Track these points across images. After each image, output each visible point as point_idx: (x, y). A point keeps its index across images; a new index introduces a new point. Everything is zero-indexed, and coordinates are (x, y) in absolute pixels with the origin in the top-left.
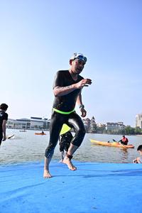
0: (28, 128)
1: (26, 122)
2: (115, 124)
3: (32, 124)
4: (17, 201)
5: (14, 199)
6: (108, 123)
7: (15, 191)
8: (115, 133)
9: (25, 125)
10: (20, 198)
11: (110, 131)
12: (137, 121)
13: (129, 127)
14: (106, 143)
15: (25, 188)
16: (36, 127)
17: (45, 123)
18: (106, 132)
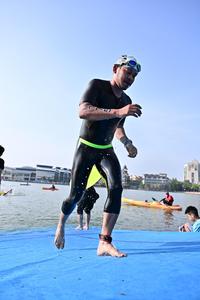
0: (33, 180)
1: (30, 172)
2: (155, 177)
3: (39, 175)
4: (13, 284)
5: (10, 281)
6: (146, 175)
7: (11, 271)
8: (156, 189)
9: (29, 175)
10: (17, 281)
11: (149, 186)
12: (185, 173)
13: (175, 181)
14: (143, 203)
15: (26, 265)
16: (44, 178)
17: (57, 174)
18: (143, 188)
